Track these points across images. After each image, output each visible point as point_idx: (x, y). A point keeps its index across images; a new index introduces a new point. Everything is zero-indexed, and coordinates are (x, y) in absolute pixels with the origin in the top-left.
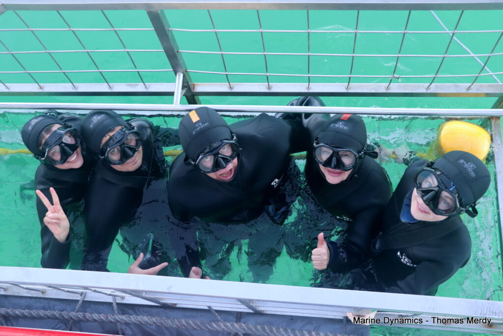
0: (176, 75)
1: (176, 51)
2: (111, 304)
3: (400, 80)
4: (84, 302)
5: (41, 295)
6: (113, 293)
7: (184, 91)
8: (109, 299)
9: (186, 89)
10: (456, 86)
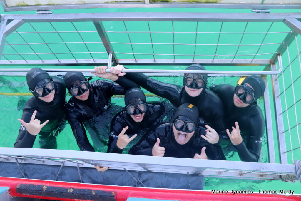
0: (109, 55)
1: (108, 42)
2: (76, 167)
3: (218, 57)
4: (63, 166)
5: (42, 163)
6: (77, 162)
7: (113, 63)
8: (76, 165)
9: (114, 62)
10: (245, 60)
